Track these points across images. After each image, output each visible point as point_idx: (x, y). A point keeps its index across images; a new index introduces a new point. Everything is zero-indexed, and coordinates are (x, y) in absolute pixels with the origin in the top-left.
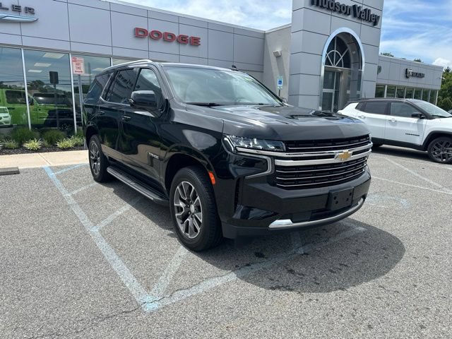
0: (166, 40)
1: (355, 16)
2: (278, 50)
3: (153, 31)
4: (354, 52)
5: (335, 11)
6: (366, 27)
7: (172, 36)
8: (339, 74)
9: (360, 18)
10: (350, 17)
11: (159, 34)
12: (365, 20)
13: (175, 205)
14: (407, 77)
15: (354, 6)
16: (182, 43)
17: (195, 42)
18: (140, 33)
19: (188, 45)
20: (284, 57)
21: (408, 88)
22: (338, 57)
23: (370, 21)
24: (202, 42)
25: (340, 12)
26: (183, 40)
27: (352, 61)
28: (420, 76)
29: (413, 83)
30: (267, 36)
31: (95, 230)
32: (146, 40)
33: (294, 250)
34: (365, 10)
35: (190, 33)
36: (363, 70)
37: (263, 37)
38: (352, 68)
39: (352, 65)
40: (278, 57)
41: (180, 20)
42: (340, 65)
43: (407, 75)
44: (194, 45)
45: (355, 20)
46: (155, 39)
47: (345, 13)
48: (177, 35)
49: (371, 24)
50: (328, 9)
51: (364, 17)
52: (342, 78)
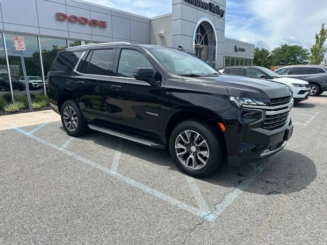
0: (81, 23)
1: (211, 10)
2: (162, 32)
3: (71, 16)
4: (210, 35)
5: (199, 6)
6: (217, 17)
7: (86, 20)
8: (201, 49)
9: (213, 12)
10: (207, 11)
11: (75, 18)
12: (216, 13)
13: (176, 147)
14: (236, 51)
15: (210, 4)
16: (93, 26)
17: (103, 25)
18: (61, 17)
19: (97, 27)
20: (166, 37)
21: (237, 58)
22: (201, 38)
23: (219, 14)
24: (108, 24)
25: (202, 7)
26: (94, 23)
27: (209, 41)
28: (243, 50)
29: (239, 55)
30: (152, 22)
31: (113, 172)
32: (66, 22)
33: (256, 169)
34: (216, 6)
35: (99, 18)
36: (216, 47)
37: (150, 22)
38: (209, 46)
39: (209, 43)
40: (162, 37)
41: (91, 7)
42: (202, 44)
43: (236, 50)
44: (102, 28)
45: (211, 13)
46: (73, 22)
47: (205, 8)
48: (89, 19)
49: (219, 16)
50: (195, 5)
51: (216, 11)
52: (203, 52)
